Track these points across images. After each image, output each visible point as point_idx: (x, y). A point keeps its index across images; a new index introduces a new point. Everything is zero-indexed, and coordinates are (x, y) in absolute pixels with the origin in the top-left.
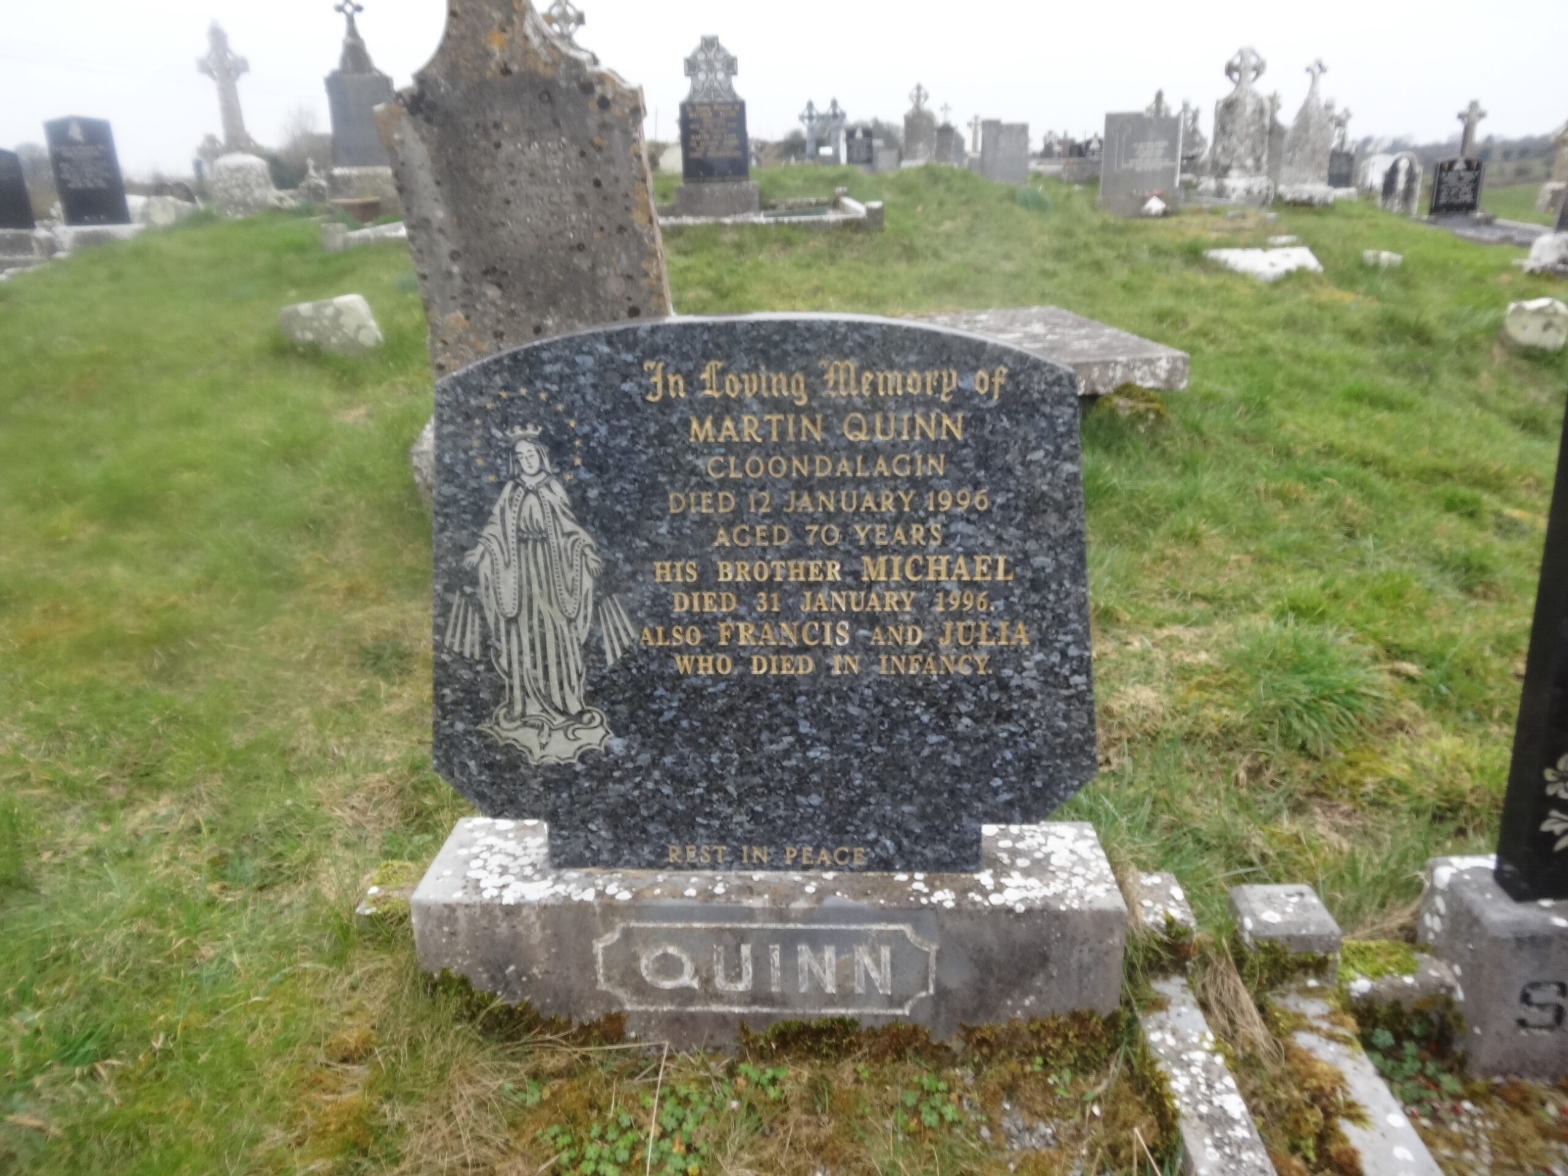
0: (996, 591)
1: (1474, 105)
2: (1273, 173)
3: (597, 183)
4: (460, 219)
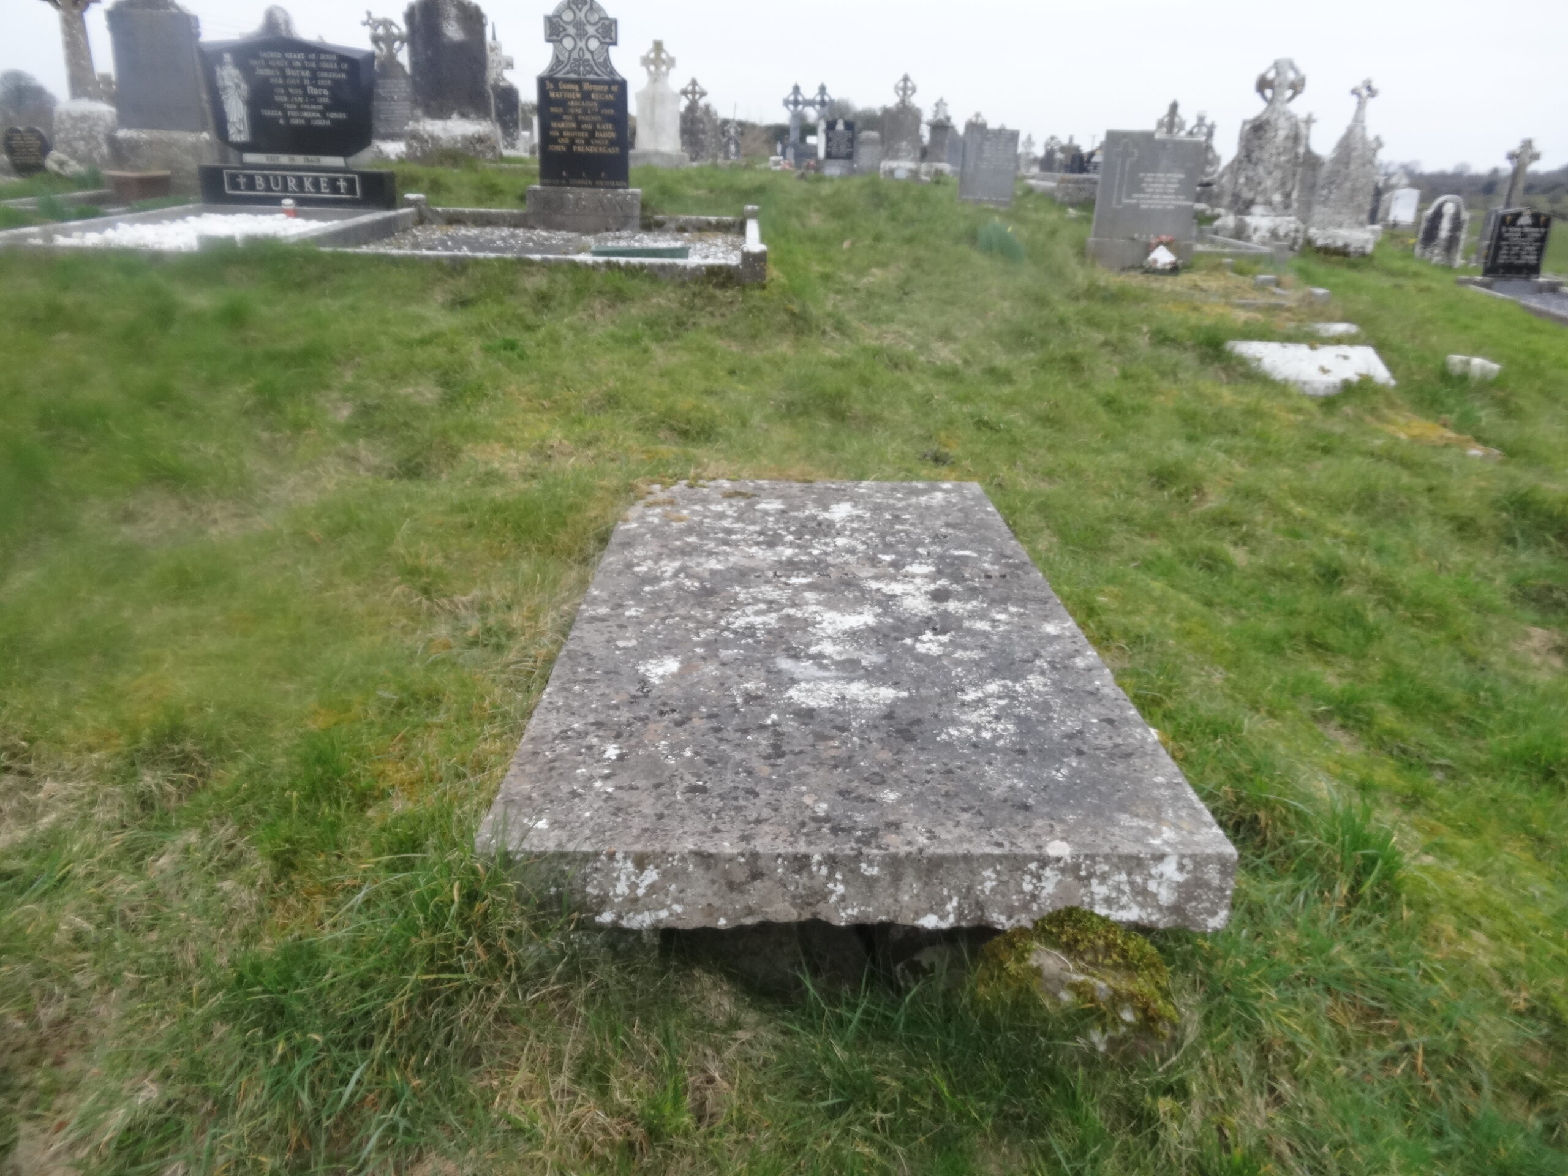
1: (1528, 144)
2: (1304, 213)
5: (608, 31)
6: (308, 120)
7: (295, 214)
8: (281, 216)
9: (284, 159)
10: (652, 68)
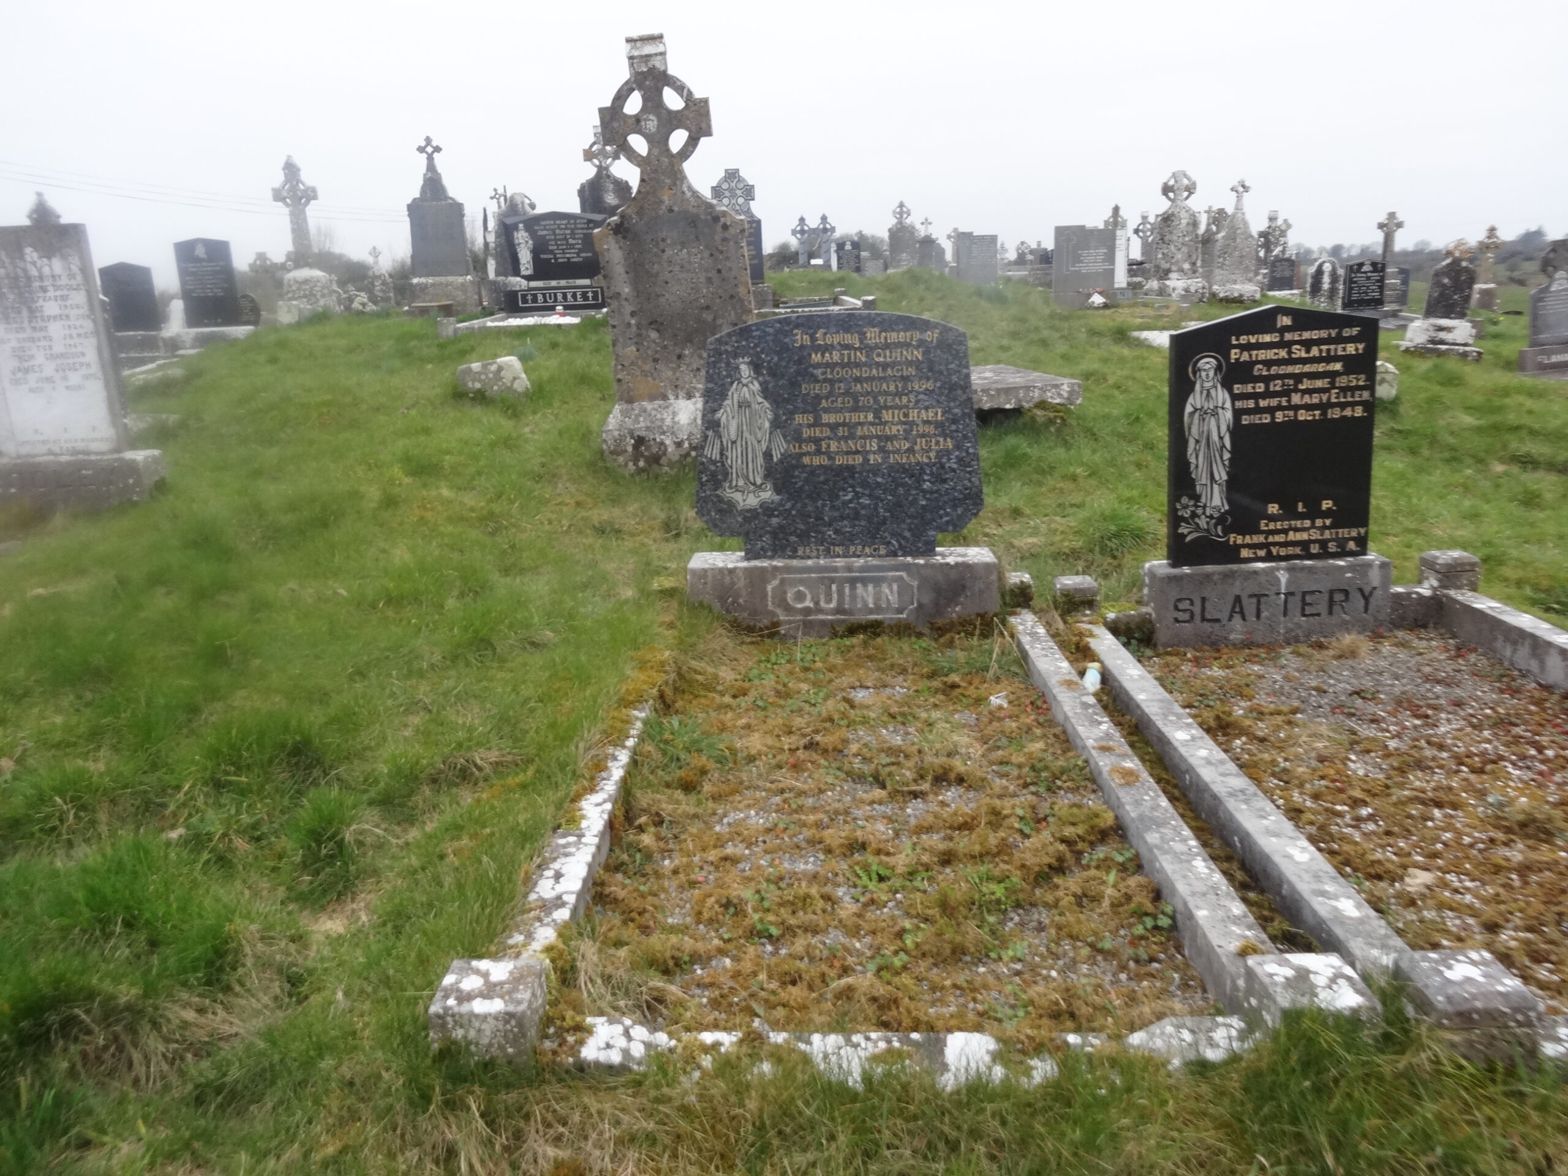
0: (938, 425)
1: (1392, 215)
2: (1208, 277)
3: (719, 271)
4: (638, 291)
5: (749, 192)
6: (569, 259)
7: (564, 314)
8: (556, 315)
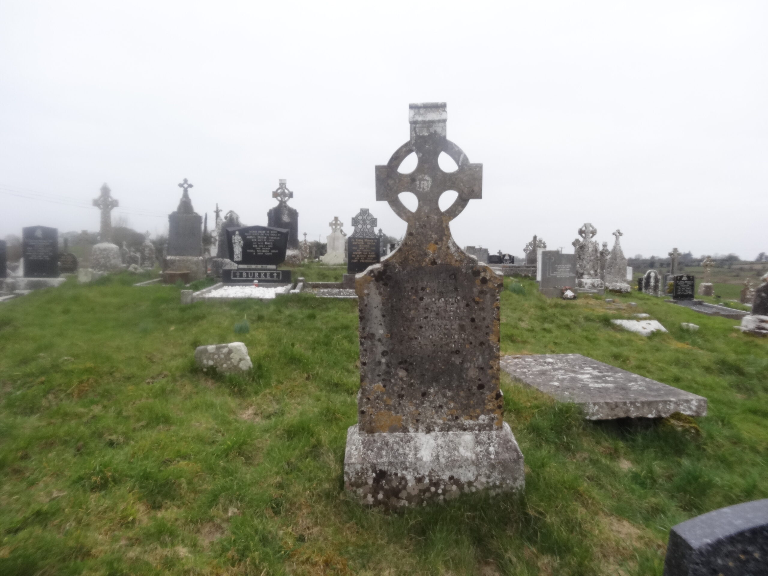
3: (473, 320)
4: (391, 333)
5: (374, 222)
6: (264, 253)
7: (258, 286)
8: (254, 286)
9: (253, 266)
10: (334, 227)
